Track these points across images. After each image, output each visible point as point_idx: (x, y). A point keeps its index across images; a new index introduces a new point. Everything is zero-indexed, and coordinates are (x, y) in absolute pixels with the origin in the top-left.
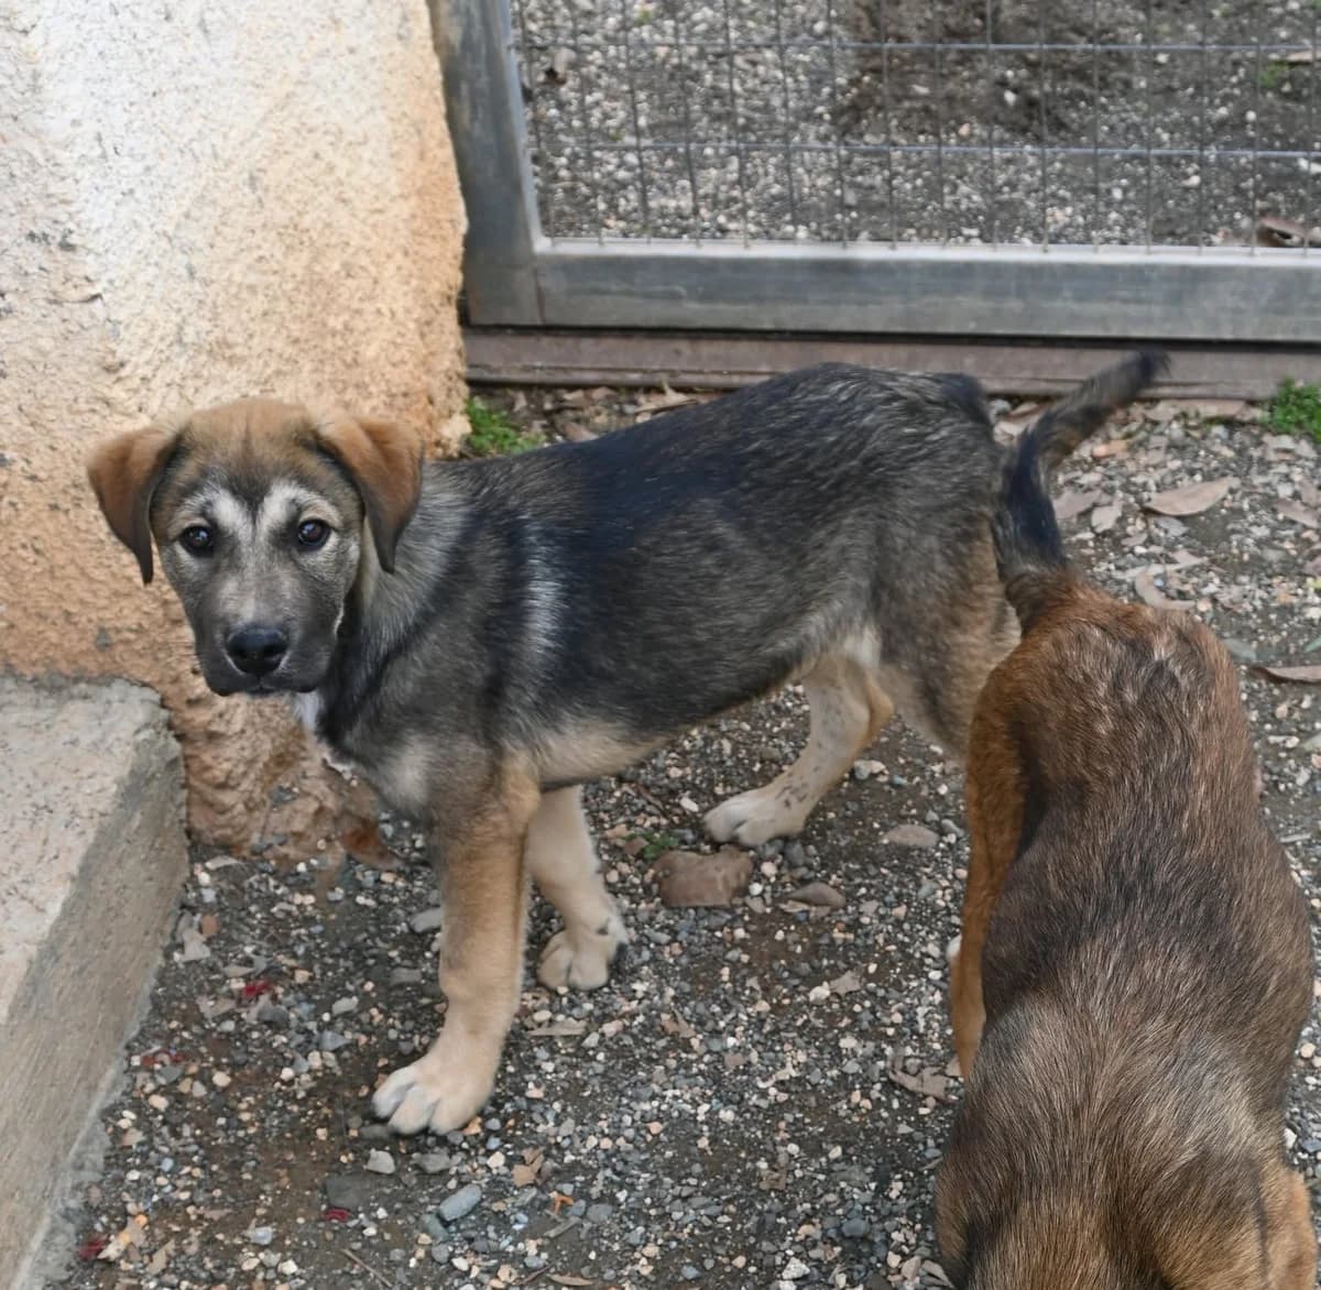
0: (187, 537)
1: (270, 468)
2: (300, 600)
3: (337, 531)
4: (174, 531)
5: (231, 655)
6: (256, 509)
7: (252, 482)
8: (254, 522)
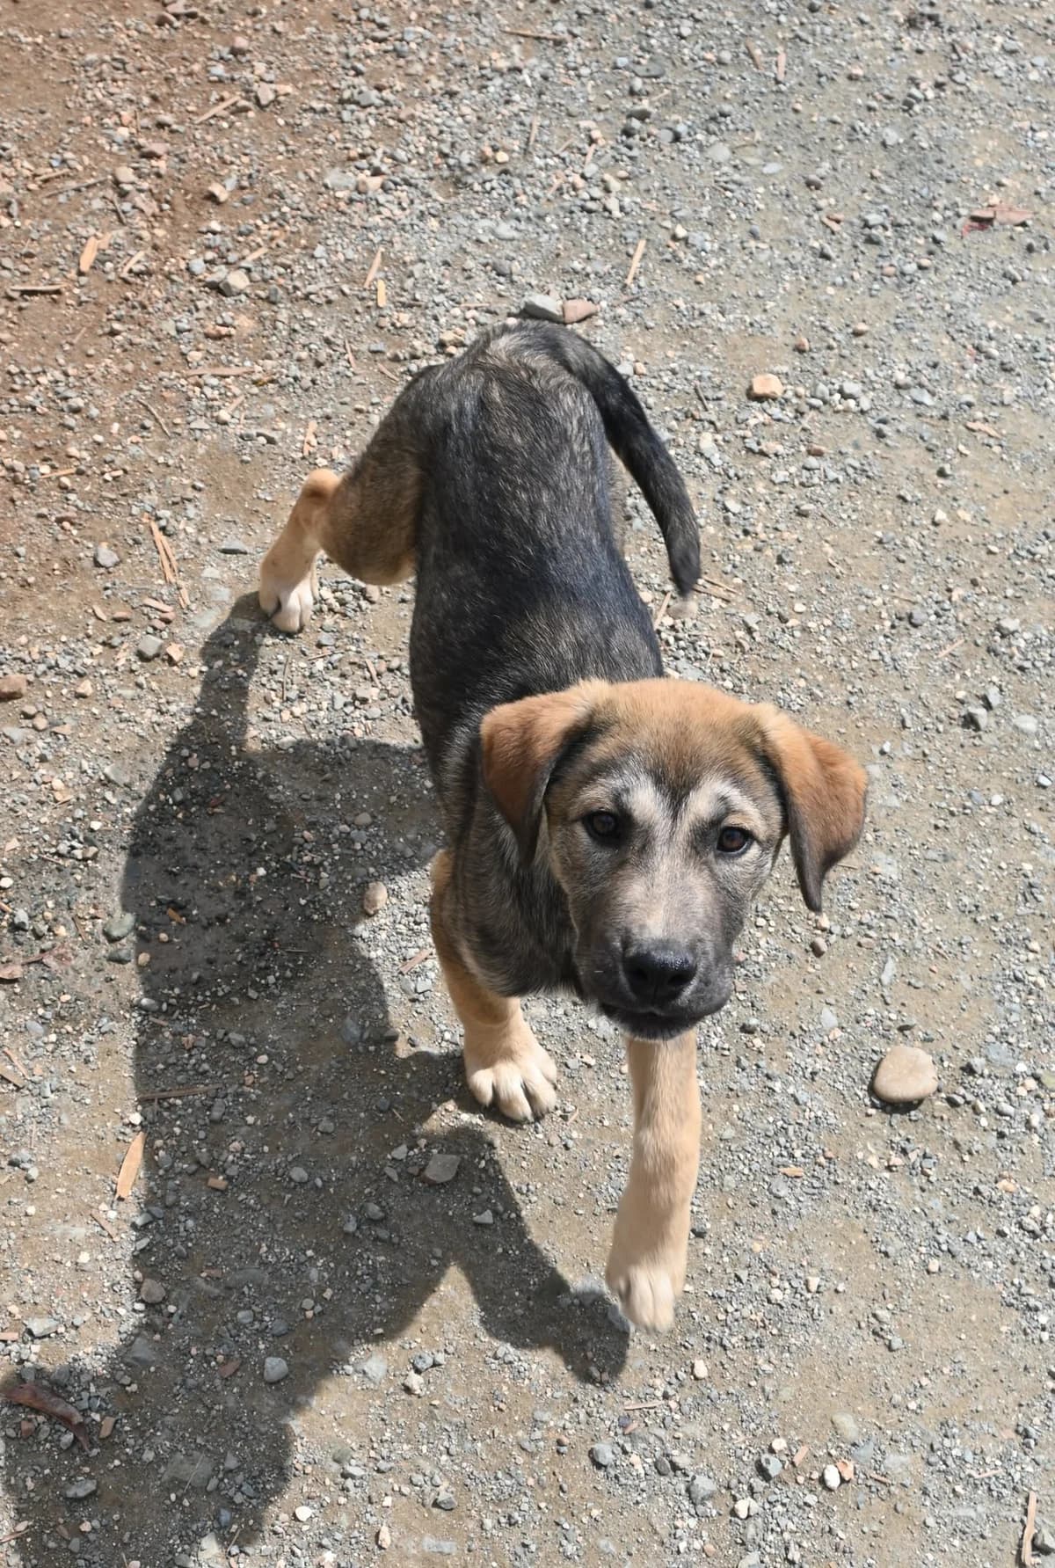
0: (591, 819)
1: (707, 761)
2: (711, 919)
3: (759, 843)
4: (574, 811)
5: (627, 971)
6: (680, 803)
7: (680, 772)
8: (675, 817)
